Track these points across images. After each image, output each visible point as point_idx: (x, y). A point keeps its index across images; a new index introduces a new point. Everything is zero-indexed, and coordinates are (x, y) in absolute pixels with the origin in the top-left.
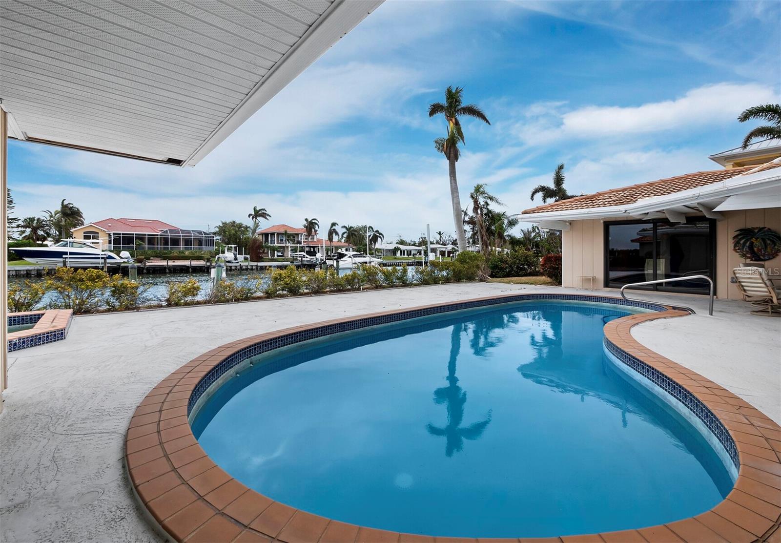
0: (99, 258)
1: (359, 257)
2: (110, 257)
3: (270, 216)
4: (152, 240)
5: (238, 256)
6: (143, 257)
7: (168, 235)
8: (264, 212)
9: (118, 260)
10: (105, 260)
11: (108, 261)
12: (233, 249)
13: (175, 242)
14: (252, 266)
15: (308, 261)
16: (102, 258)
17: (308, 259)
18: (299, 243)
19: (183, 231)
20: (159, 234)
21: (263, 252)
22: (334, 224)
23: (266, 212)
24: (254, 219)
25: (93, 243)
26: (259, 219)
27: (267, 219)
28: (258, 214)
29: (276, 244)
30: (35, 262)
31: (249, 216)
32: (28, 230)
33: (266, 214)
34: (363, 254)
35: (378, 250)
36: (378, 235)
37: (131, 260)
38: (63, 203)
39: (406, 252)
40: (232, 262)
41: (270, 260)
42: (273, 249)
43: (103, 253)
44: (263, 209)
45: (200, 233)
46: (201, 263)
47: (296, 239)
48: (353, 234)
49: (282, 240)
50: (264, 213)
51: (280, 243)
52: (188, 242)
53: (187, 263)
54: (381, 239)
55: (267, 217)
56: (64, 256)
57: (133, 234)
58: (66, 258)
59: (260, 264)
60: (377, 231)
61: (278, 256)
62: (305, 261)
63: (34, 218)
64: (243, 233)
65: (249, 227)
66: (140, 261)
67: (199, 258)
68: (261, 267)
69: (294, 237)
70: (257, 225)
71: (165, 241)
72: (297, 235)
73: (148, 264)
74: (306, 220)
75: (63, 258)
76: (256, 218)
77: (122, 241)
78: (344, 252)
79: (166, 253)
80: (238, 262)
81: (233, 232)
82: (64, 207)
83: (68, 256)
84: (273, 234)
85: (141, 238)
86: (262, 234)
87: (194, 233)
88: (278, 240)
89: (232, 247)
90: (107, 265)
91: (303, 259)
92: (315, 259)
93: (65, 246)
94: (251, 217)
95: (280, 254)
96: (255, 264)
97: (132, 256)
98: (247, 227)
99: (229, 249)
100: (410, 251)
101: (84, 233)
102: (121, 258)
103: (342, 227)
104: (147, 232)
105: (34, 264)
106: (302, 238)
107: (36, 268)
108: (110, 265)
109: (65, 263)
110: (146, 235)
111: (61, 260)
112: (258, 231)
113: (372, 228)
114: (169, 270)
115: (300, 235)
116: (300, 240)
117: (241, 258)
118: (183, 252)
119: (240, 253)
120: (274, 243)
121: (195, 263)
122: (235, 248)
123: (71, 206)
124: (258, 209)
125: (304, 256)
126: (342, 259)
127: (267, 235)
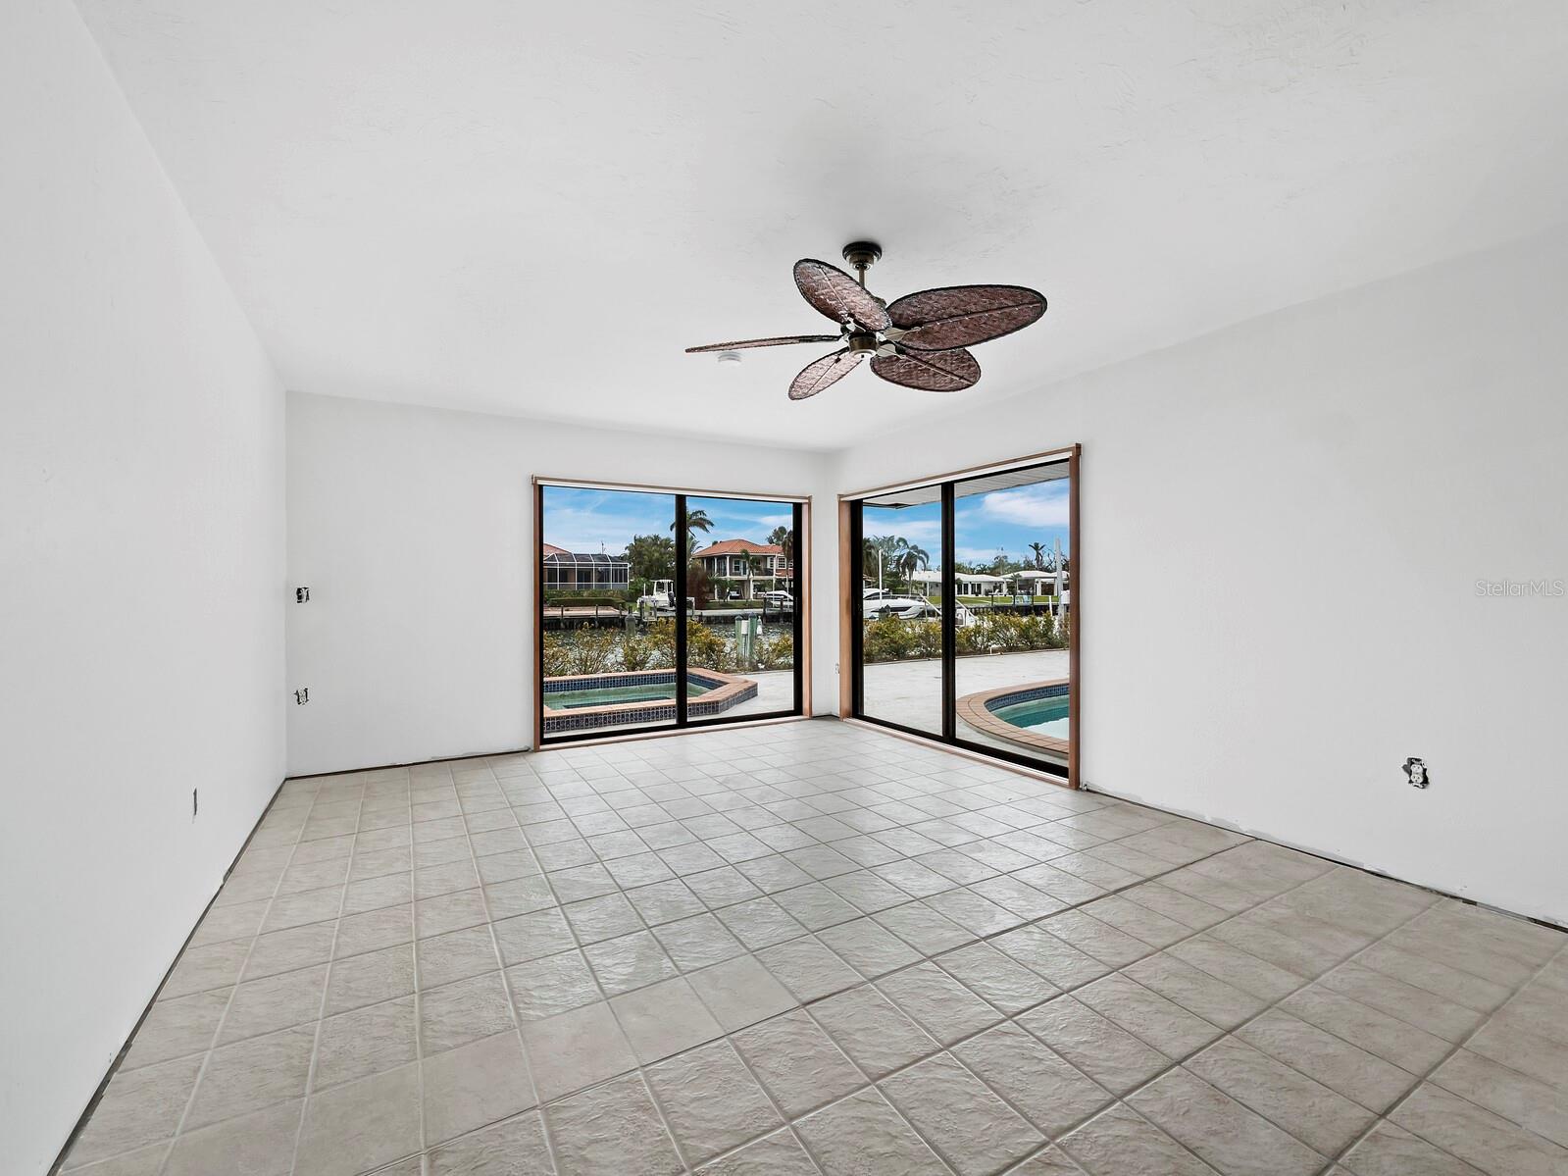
1: (883, 598)
3: (712, 525)
12: (666, 586)
13: (566, 575)
18: (769, 572)
19: (578, 557)
21: (710, 592)
23: (707, 519)
26: (695, 530)
27: (707, 531)
29: (728, 576)
33: (705, 520)
34: (889, 592)
35: (917, 584)
36: (917, 554)
39: (970, 586)
40: (666, 611)
41: (722, 605)
42: (723, 585)
44: (701, 512)
45: (604, 558)
46: (611, 612)
47: (762, 566)
48: (868, 554)
49: (737, 568)
50: (701, 519)
51: (736, 574)
52: (585, 575)
53: (590, 612)
54: (923, 562)
55: (707, 526)
59: (706, 613)
60: (915, 548)
61: (732, 598)
62: (786, 606)
67: (607, 603)
68: (708, 618)
69: (759, 563)
72: (765, 557)
74: (783, 530)
76: (688, 529)
81: (656, 555)
84: (722, 558)
86: (703, 558)
87: (595, 558)
88: (730, 568)
89: (663, 584)
91: (784, 603)
95: (734, 594)
96: (698, 612)
99: (661, 587)
100: (979, 586)
106: (774, 565)
112: (696, 552)
113: (905, 542)
114: (565, 624)
115: (769, 559)
116: (769, 567)
118: (579, 593)
120: (725, 575)
121: (604, 612)
122: (669, 584)
124: (690, 511)
125: (785, 597)
127: (710, 560)
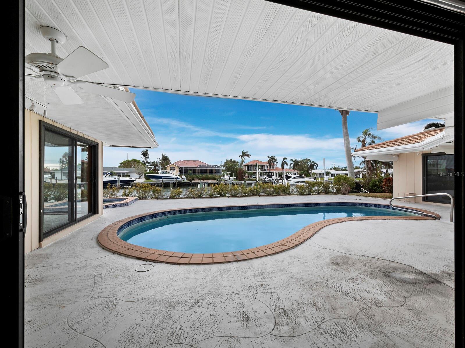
0: (174, 179)
1: (299, 178)
2: (178, 178)
3: (250, 156)
4: (195, 170)
5: (231, 178)
6: (191, 178)
7: (201, 168)
8: (247, 153)
9: (181, 179)
10: (176, 180)
11: (177, 180)
13: (205, 171)
14: (239, 183)
15: (268, 181)
16: (175, 179)
17: (268, 179)
18: (265, 170)
19: (208, 165)
20: (198, 167)
21: (245, 176)
22: (285, 159)
23: (248, 154)
24: (242, 158)
25: (172, 172)
26: (245, 157)
27: (249, 157)
28: (245, 154)
30: (154, 180)
31: (240, 156)
32: (153, 167)
34: (304, 176)
35: (314, 174)
36: (314, 164)
37: (186, 180)
38: (163, 155)
41: (248, 180)
42: (251, 174)
43: (176, 176)
44: (247, 152)
45: (215, 166)
46: (215, 181)
47: (263, 168)
48: (296, 164)
49: (255, 169)
51: (255, 171)
52: (210, 171)
53: (208, 181)
54: (316, 166)
56: (162, 178)
57: (188, 168)
59: (243, 182)
60: (313, 162)
61: (253, 178)
62: (266, 180)
63: (155, 162)
64: (235, 165)
65: (239, 162)
66: (190, 180)
67: (214, 179)
69: (262, 167)
70: (243, 161)
71: (200, 170)
72: (264, 165)
73: (193, 181)
74: (268, 157)
76: (243, 157)
77: (184, 171)
78: (290, 175)
79: (201, 176)
80: (231, 181)
81: (231, 165)
82: (163, 156)
83: (164, 178)
84: (251, 166)
85: (191, 169)
86: (246, 166)
87: (213, 166)
88: (253, 169)
89: (228, 173)
90: (177, 182)
91: (265, 179)
92: (272, 180)
93: (164, 173)
94: (241, 157)
95: (254, 176)
97: (187, 178)
98: (237, 162)
99: (227, 174)
101: (170, 168)
102: (182, 179)
103: (290, 160)
104: (193, 166)
106: (267, 167)
107: (154, 183)
108: (178, 182)
109: (163, 180)
110: (192, 168)
111: (162, 179)
112: (244, 164)
113: (310, 160)
115: (265, 166)
116: (265, 168)
117: (232, 178)
118: (208, 176)
119: (232, 176)
120: (251, 171)
121: (212, 181)
123: (165, 156)
124: (244, 152)
125: (266, 177)
126: (289, 180)
127: (247, 166)
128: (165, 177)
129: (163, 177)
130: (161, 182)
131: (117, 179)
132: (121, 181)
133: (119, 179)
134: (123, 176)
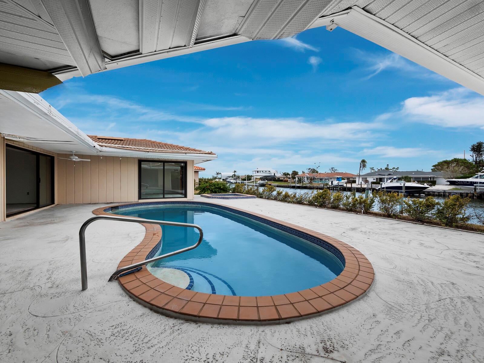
30: (459, 188)
56: (475, 185)
58: (476, 186)
75: (474, 186)
83: (479, 185)
93: (477, 178)
105: (459, 189)
107: (466, 192)
109: (475, 189)
111: (473, 187)
128: (481, 183)
129: (476, 183)
130: (473, 191)
131: (402, 185)
132: (407, 188)
133: (404, 184)
134: (414, 181)
